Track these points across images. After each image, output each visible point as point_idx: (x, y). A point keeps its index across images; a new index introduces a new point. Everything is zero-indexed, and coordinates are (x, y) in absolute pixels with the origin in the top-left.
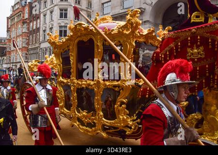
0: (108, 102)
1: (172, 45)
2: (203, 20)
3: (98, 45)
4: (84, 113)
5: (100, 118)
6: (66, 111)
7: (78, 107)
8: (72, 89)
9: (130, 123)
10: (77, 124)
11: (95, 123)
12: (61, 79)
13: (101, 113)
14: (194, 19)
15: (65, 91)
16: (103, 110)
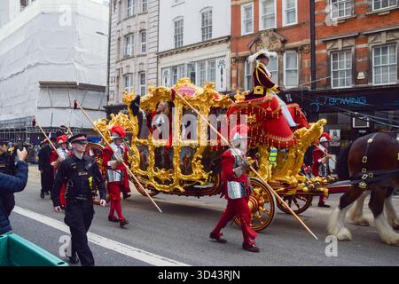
0: (186, 159)
3: (178, 109)
4: (163, 171)
5: (178, 174)
6: (141, 172)
7: (155, 166)
8: (150, 149)
9: (205, 176)
10: (153, 183)
11: (172, 179)
12: (136, 139)
13: (179, 169)
14: (256, 92)
15: (140, 152)
16: (181, 167)
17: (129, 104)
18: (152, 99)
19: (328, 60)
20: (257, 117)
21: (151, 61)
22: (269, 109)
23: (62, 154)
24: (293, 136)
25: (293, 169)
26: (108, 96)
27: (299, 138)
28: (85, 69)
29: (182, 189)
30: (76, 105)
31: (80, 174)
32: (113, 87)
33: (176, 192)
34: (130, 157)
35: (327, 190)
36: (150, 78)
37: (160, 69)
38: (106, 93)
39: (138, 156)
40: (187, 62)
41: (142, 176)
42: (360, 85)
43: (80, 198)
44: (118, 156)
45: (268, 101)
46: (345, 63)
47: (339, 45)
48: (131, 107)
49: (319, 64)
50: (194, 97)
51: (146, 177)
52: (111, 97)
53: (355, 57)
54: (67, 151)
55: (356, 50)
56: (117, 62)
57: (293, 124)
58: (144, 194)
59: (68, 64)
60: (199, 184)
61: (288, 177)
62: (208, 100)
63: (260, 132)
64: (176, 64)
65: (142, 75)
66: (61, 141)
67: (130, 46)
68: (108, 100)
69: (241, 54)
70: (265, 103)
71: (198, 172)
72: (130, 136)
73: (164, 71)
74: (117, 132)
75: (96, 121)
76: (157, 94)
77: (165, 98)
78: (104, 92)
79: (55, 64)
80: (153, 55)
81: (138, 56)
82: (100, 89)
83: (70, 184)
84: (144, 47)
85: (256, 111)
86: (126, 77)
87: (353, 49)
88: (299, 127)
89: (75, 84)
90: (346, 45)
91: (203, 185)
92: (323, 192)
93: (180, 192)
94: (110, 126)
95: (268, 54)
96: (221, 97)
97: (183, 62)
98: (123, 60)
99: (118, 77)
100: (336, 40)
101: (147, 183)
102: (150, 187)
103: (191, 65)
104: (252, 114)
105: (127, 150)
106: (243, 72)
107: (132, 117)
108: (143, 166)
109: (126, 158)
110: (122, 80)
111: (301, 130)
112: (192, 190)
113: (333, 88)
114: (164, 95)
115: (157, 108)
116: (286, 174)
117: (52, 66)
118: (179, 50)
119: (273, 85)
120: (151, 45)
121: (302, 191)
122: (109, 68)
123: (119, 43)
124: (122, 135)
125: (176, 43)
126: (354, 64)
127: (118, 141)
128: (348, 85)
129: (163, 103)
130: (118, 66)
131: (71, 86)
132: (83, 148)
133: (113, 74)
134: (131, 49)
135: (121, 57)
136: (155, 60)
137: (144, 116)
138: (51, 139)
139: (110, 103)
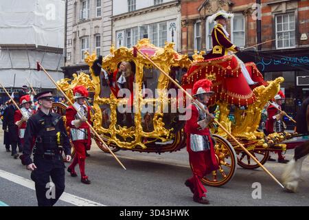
0: (147, 117)
1: (195, 71)
2: (221, 53)
3: (139, 68)
4: (125, 129)
5: (140, 131)
6: (103, 130)
7: (117, 123)
8: (112, 107)
9: (166, 133)
10: (115, 140)
11: (134, 136)
12: (98, 98)
13: (140, 127)
14: (215, 52)
15: (102, 110)
16: (142, 124)
17: (91, 65)
18: (113, 60)
19: (273, 22)
20: (216, 76)
21: (106, 24)
22: (229, 68)
23: (26, 114)
24: (252, 94)
25: (252, 125)
26: (65, 58)
27: (257, 96)
28: (43, 32)
29: (143, 146)
30: (38, 66)
31: (48, 129)
32: (70, 49)
33: (138, 149)
34: (92, 116)
35: (285, 146)
36: (105, 40)
37: (114, 32)
38: (64, 55)
39: (100, 115)
40: (140, 25)
41: (105, 134)
42: (303, 46)
43: (48, 153)
44: (81, 115)
45: (228, 60)
46: (289, 24)
47: (283, 8)
48: (93, 68)
49: (265, 27)
50: (155, 56)
51: (108, 135)
52: (68, 58)
53: (298, 19)
54: (30, 110)
55: (299, 13)
56: (73, 26)
57: (251, 82)
58: (107, 152)
59: (28, 28)
60: (160, 141)
61: (247, 134)
62: (169, 60)
63: (220, 91)
64: (129, 27)
65: (97, 37)
66: (24, 101)
67: (86, 10)
68: (65, 61)
69: (191, 17)
70: (225, 62)
71: (159, 130)
72: (92, 95)
73: (118, 34)
74: (80, 92)
75: (59, 81)
76: (118, 54)
77: (125, 58)
78: (62, 53)
79: (15, 28)
80: (108, 19)
81: (93, 20)
82: (58, 51)
83: (39, 140)
84: (99, 11)
85: (216, 70)
86: (82, 39)
87: (296, 12)
88: (258, 85)
89: (34, 46)
90: (289, 8)
91: (164, 142)
92: (281, 147)
93: (141, 148)
94: (73, 86)
95: (226, 15)
96: (180, 57)
97: (135, 25)
98: (79, 23)
99: (75, 40)
100: (280, 3)
101: (110, 140)
102: (112, 144)
103: (144, 28)
104: (212, 73)
105: (89, 109)
106: (192, 34)
107: (94, 77)
108: (105, 123)
109: (89, 117)
110: (78, 42)
111: (259, 88)
112: (153, 146)
113: (277, 48)
114: (125, 55)
115: (118, 67)
116: (245, 131)
117: (13, 29)
118: (132, 13)
119: (231, 45)
120: (106, 9)
121: (261, 146)
122: (66, 31)
123: (75, 8)
124: (85, 95)
125: (129, 8)
126: (298, 26)
127: (81, 100)
128: (291, 45)
129: (124, 63)
130: (75, 29)
131: (30, 49)
132: (49, 105)
133: (70, 37)
134: (87, 13)
135: (78, 21)
136: (110, 23)
137: (106, 75)
138: (14, 99)
139: (67, 64)
